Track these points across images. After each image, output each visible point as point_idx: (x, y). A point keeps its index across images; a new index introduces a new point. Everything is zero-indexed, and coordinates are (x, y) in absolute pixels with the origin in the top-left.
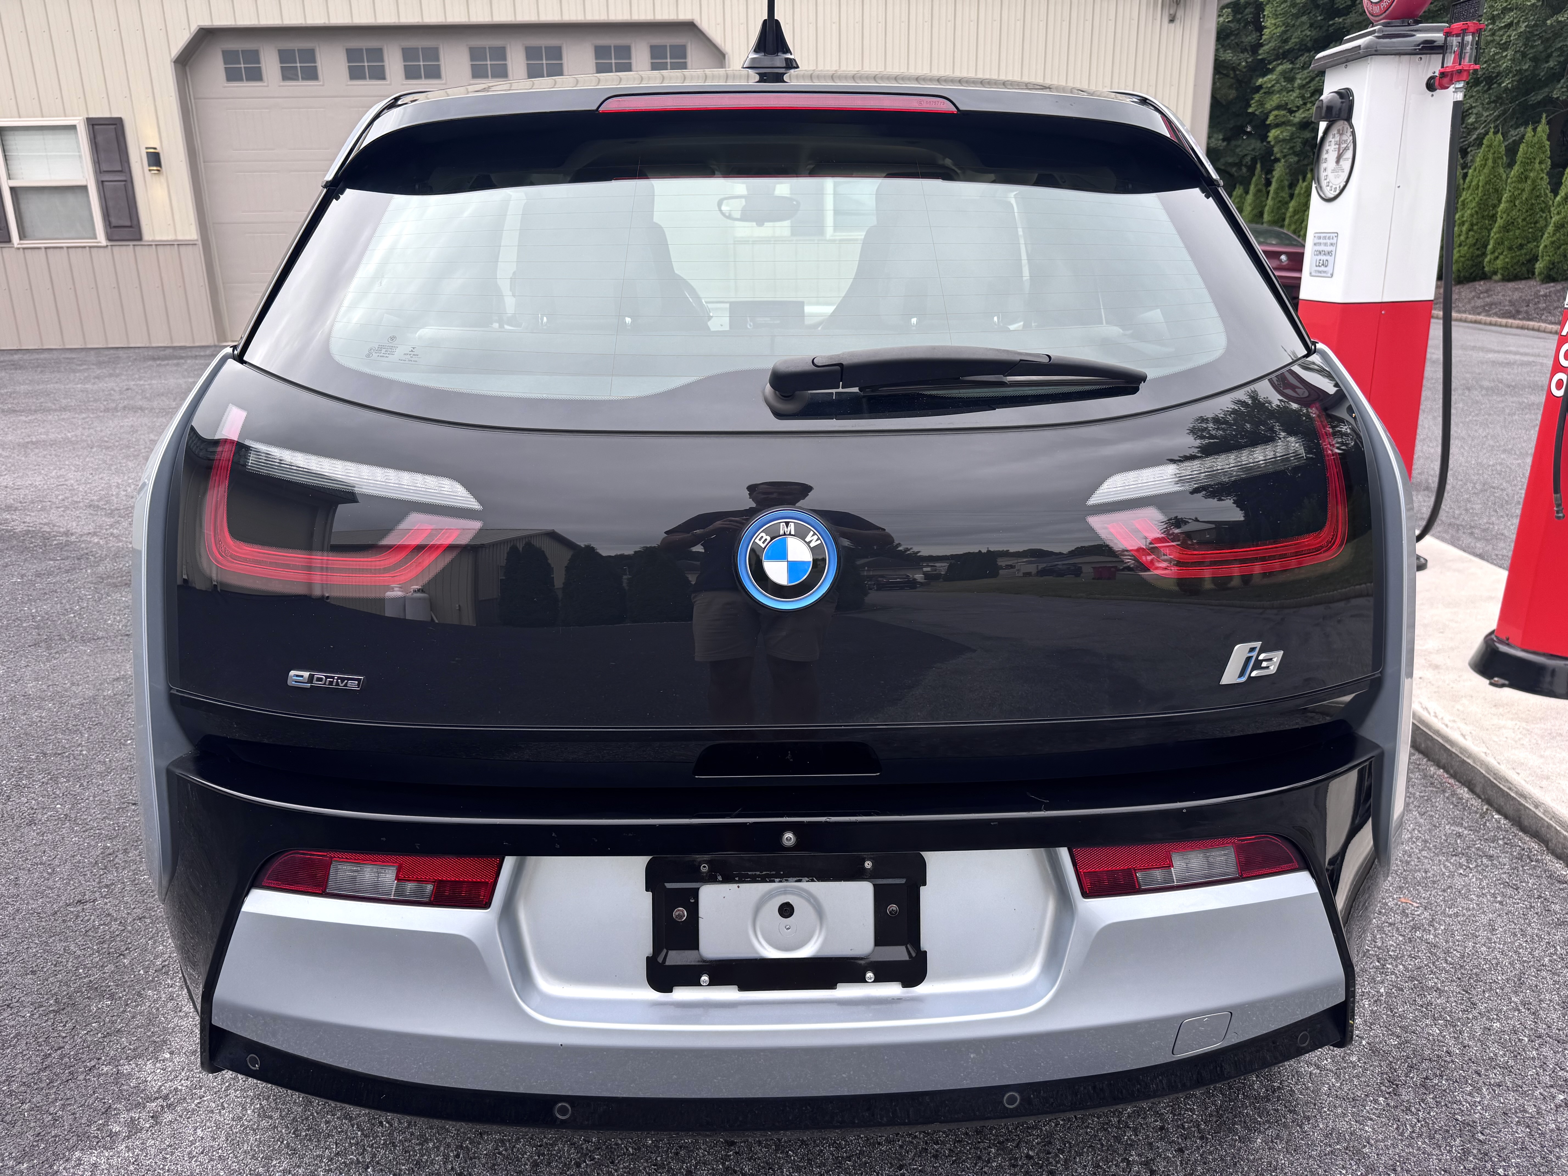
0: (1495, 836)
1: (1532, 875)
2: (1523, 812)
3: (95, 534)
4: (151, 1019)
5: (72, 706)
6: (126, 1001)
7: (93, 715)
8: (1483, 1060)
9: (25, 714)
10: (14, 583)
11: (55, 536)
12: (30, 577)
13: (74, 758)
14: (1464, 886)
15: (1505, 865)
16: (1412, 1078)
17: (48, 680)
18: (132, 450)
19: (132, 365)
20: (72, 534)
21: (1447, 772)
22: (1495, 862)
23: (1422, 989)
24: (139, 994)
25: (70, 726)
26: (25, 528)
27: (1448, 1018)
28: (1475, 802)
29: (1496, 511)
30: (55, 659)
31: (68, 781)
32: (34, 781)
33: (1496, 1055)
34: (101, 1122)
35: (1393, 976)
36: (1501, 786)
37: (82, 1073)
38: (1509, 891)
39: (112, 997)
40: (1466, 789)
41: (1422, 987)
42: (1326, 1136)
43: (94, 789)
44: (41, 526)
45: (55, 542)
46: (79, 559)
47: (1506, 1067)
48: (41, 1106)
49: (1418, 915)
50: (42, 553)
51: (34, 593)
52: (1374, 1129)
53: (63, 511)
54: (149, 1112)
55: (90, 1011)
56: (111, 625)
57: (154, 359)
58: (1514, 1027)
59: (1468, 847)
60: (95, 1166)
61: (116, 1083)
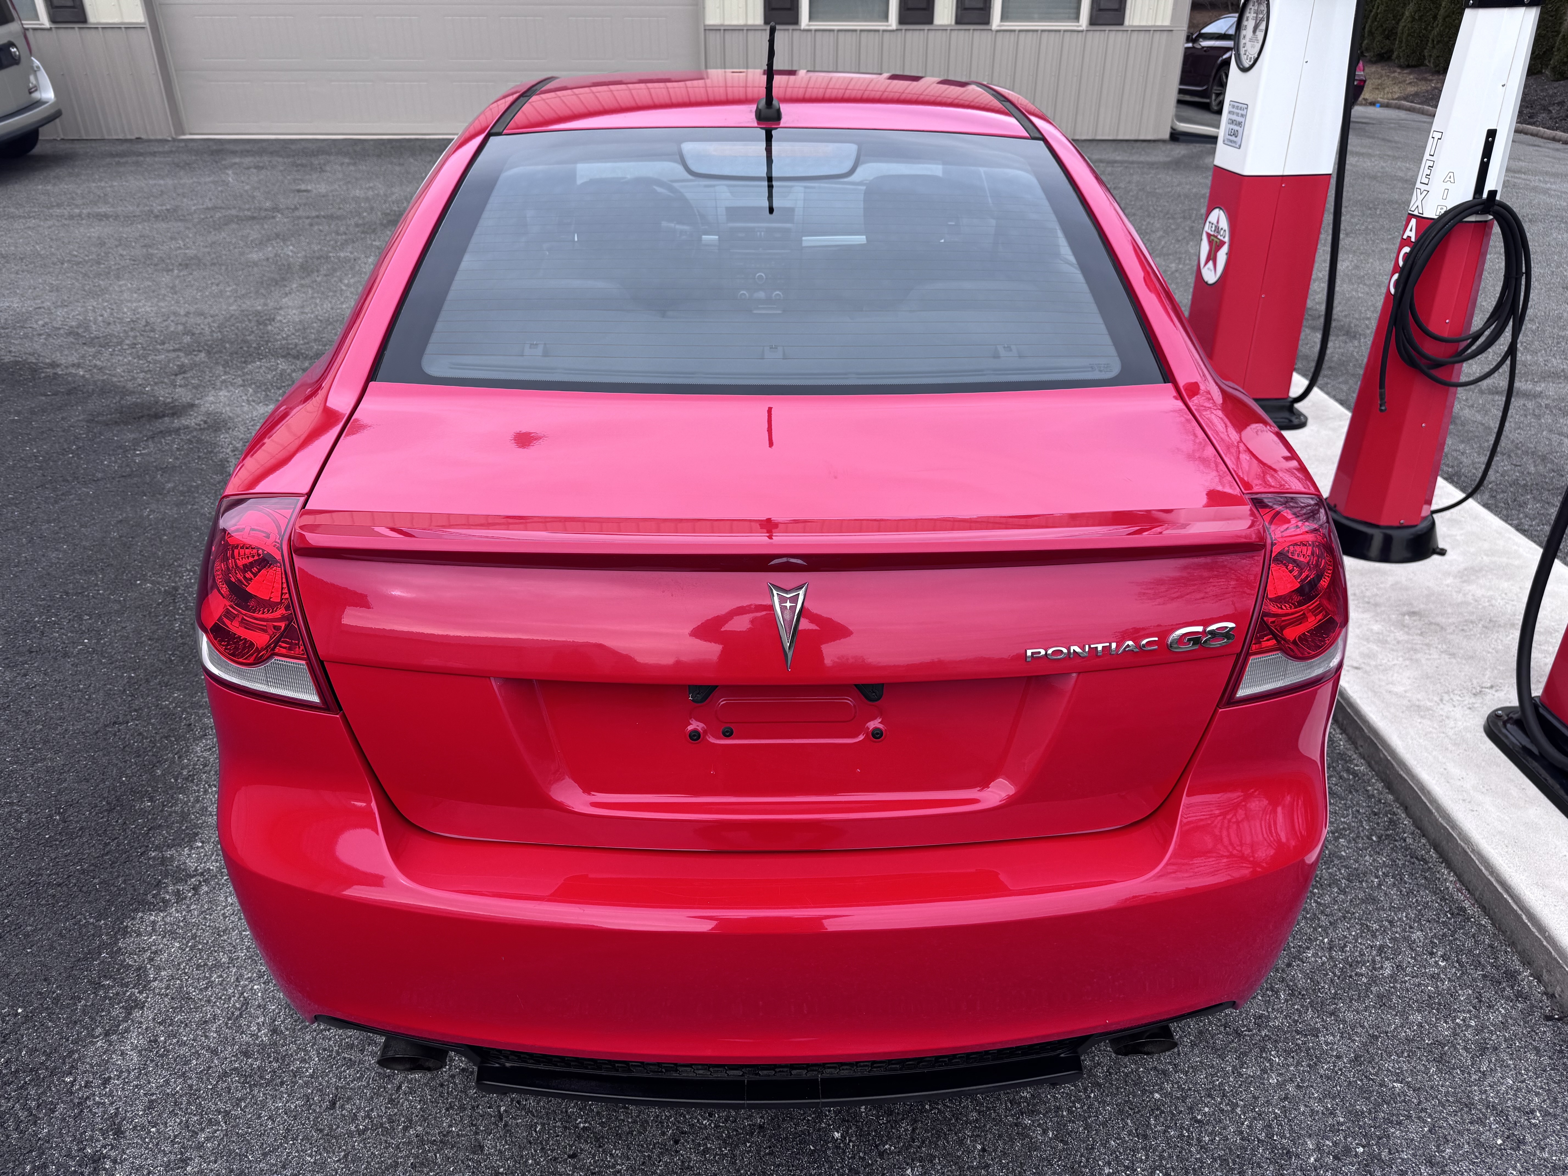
5: (85, 548)
6: (163, 803)
7: (103, 556)
9: (44, 555)
10: (13, 421)
11: (42, 368)
12: (26, 415)
17: (60, 522)
20: (58, 366)
25: (85, 567)
26: (12, 359)
30: (63, 501)
31: (91, 618)
32: (61, 618)
34: (154, 892)
37: (136, 856)
43: (114, 626)
44: (27, 356)
45: (43, 375)
46: (68, 394)
48: (108, 881)
50: (33, 387)
51: (33, 432)
53: (46, 339)
54: (190, 885)
55: (135, 810)
56: (108, 466)
57: (113, 155)
60: (154, 923)
61: (162, 864)
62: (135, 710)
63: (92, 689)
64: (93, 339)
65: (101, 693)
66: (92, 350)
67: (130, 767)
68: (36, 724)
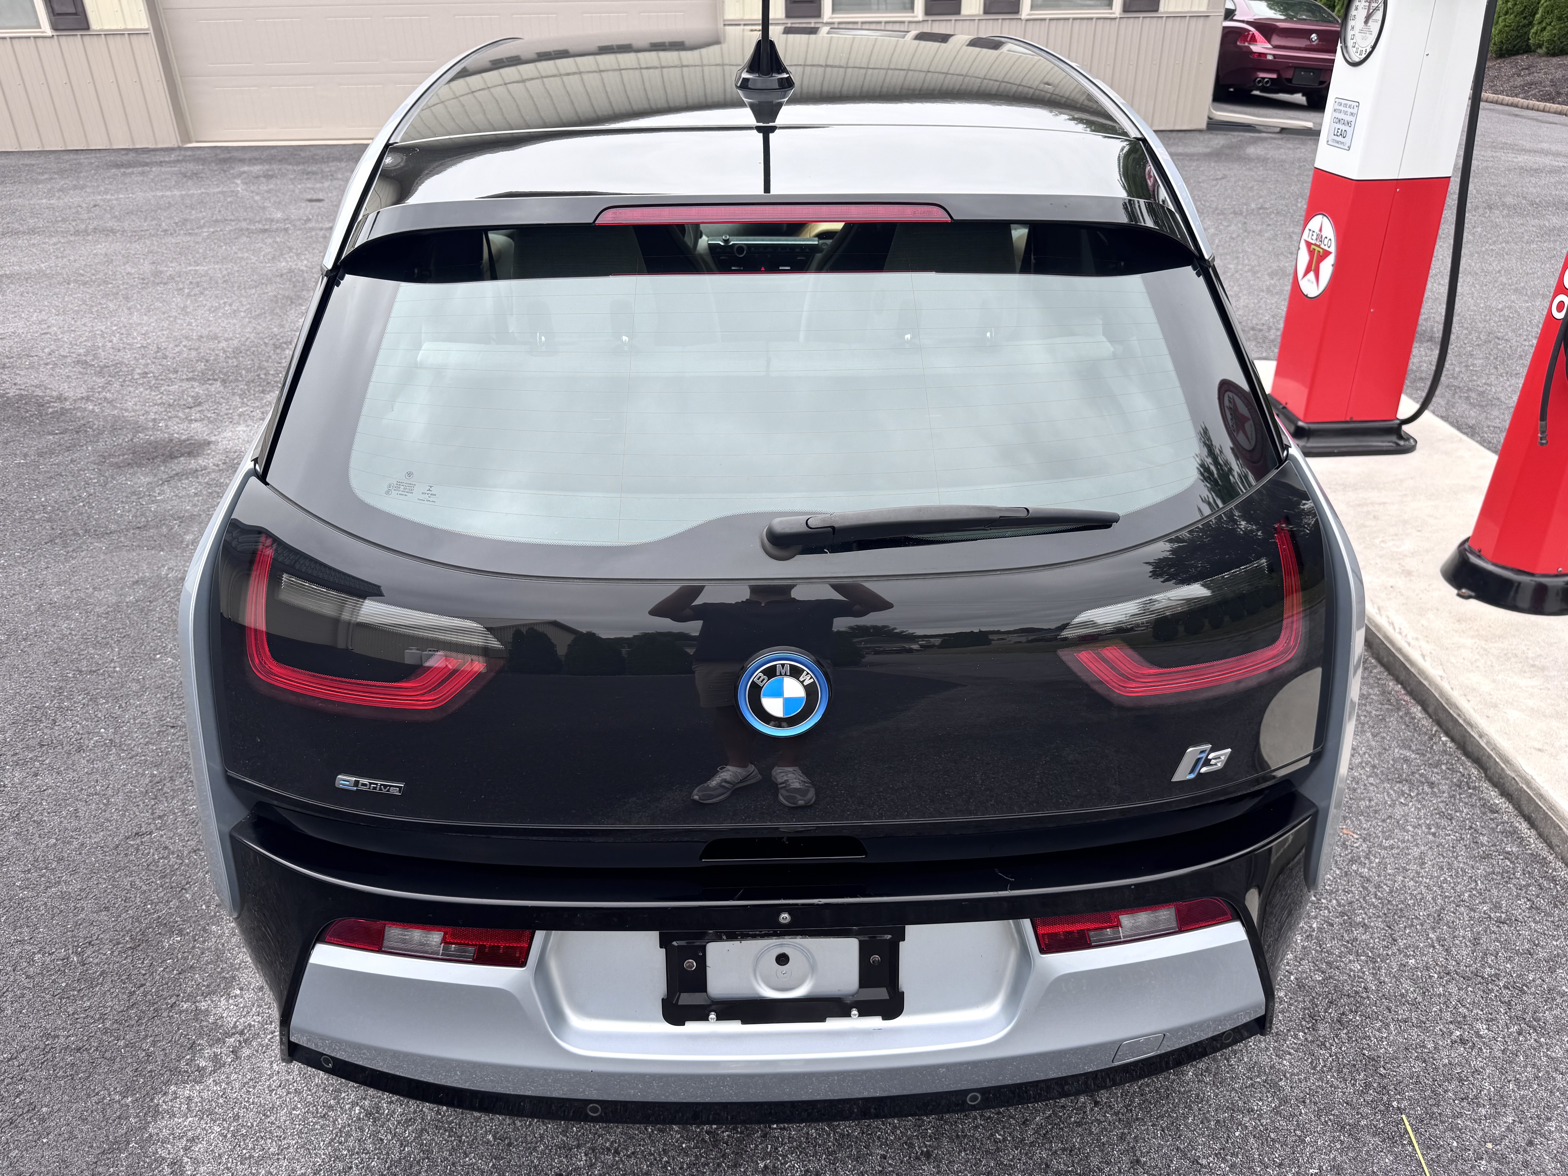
0: (1439, 760)
1: (1466, 803)
2: (1468, 739)
3: (88, 399)
4: (219, 955)
5: (98, 616)
6: (194, 937)
7: (119, 625)
8: (1396, 997)
9: (54, 626)
10: (19, 465)
11: (49, 402)
12: (33, 457)
13: (109, 676)
14: (1403, 816)
15: (1444, 792)
16: (1330, 1014)
17: (70, 584)
18: (110, 286)
19: (95, 174)
20: (66, 399)
21: (1404, 688)
22: (1435, 790)
23: (1351, 925)
24: (204, 929)
25: (99, 639)
26: (18, 392)
27: (1370, 954)
28: (1426, 722)
29: (1496, 368)
30: (74, 558)
31: (107, 702)
32: (75, 702)
33: (1407, 991)
34: (188, 1057)
35: (1326, 911)
36: (1451, 712)
37: (166, 1009)
38: (1444, 822)
39: (181, 933)
40: (1419, 708)
41: (1351, 923)
42: (1249, 1070)
43: (133, 711)
44: (33, 388)
45: (50, 410)
46: (77, 432)
47: (1415, 1004)
48: (135, 1043)
49: (1357, 847)
50: (40, 425)
51: (41, 477)
52: (1290, 1063)
53: (53, 369)
54: (229, 1047)
55: (163, 948)
56: (121, 516)
57: (118, 166)
58: (1427, 963)
59: (1413, 773)
60: (189, 1099)
61: (196, 1019)
62: (160, 817)
63: (110, 792)
64: (102, 368)
65: (121, 796)
66: (101, 381)
67: (155, 890)
68: (49, 838)
